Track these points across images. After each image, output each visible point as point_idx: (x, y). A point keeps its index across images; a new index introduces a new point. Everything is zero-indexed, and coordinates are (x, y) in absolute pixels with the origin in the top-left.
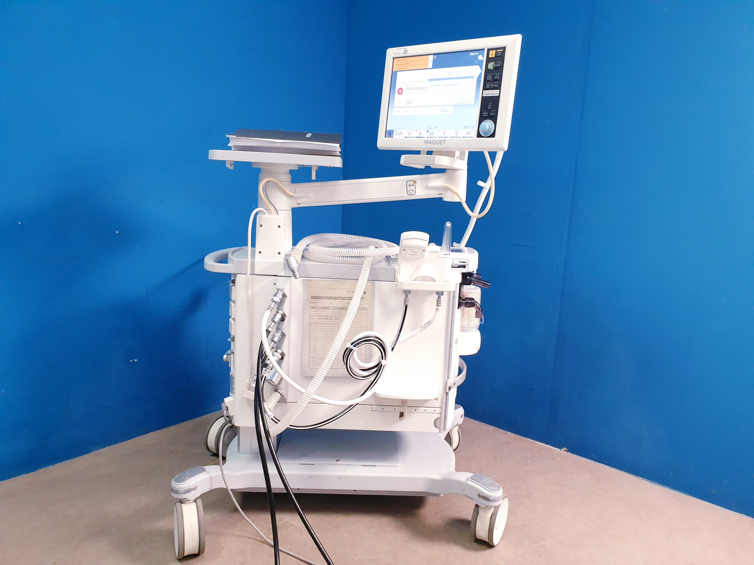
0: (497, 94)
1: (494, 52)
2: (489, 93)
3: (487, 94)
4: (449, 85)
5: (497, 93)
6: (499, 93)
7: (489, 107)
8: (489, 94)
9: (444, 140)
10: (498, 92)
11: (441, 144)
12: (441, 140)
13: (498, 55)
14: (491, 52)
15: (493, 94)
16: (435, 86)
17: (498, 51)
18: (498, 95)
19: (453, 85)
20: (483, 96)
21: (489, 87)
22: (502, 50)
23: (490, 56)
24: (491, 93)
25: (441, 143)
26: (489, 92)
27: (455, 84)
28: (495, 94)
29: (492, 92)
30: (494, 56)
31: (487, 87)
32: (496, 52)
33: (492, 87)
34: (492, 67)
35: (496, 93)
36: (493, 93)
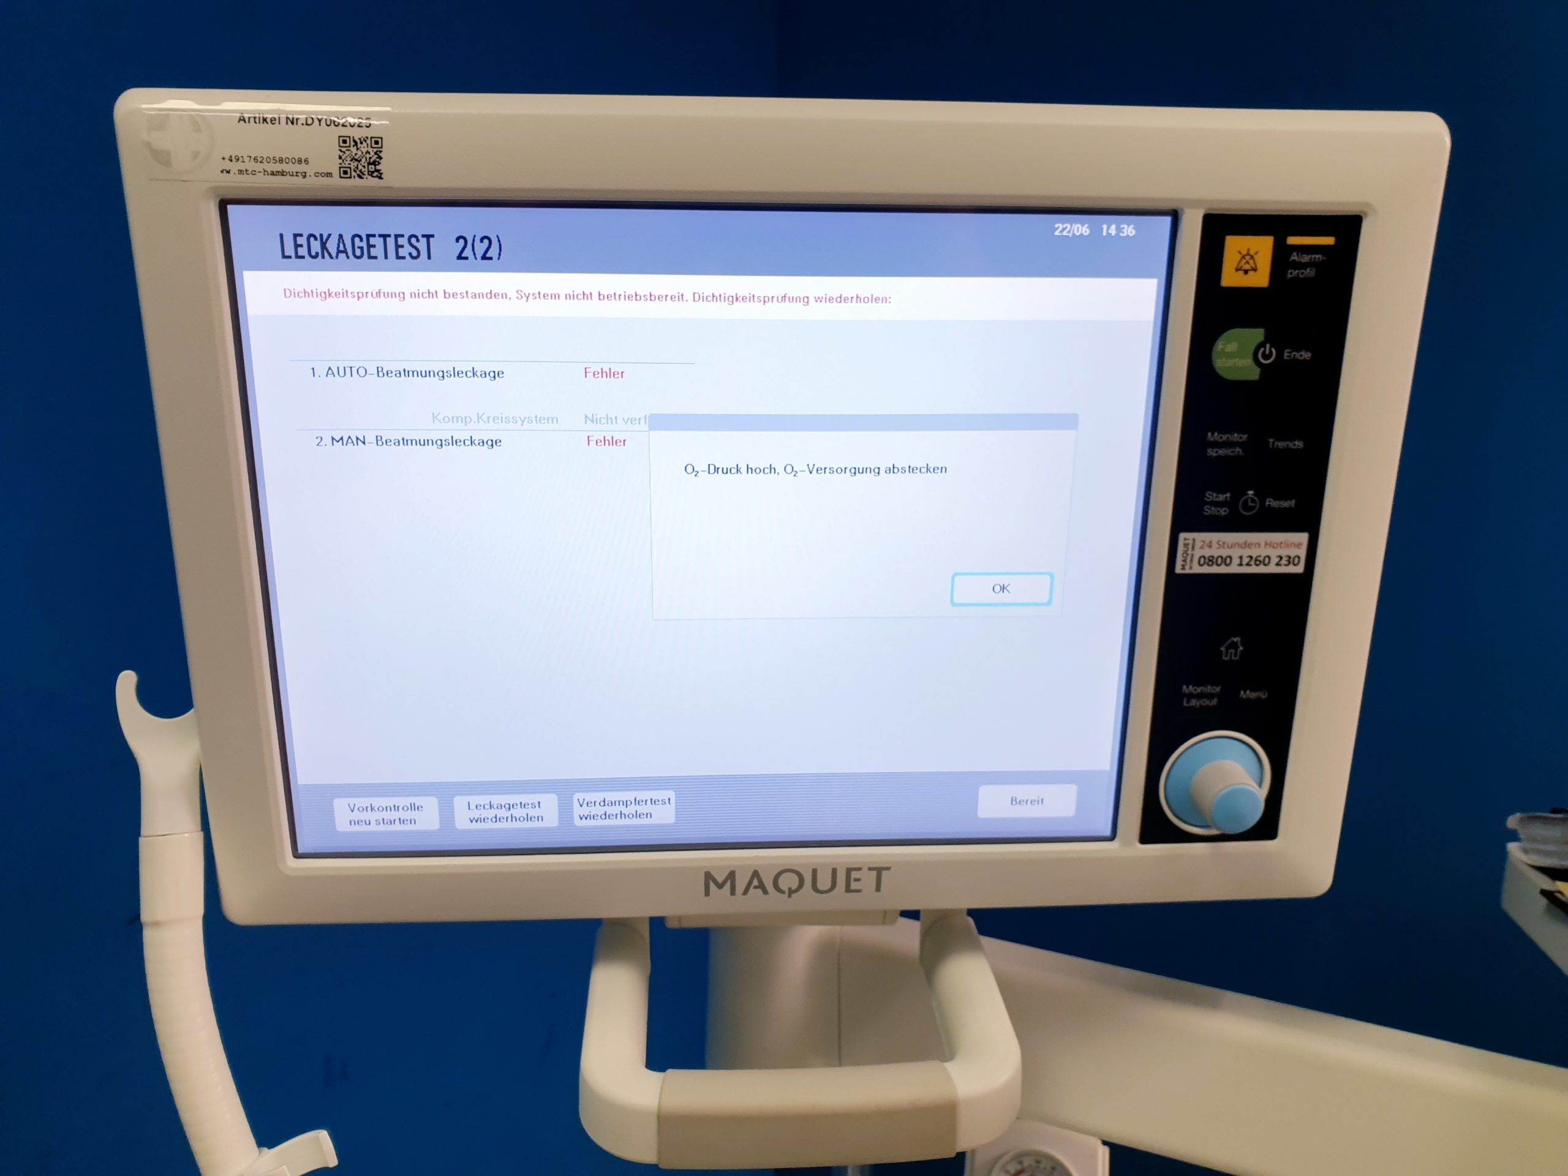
0: (1290, 561)
1: (1262, 246)
2: (1225, 553)
3: (1211, 561)
4: (856, 471)
5: (1293, 552)
6: (1302, 553)
7: (1234, 645)
8: (1226, 561)
9: (879, 871)
10: (1299, 545)
11: (848, 889)
12: (849, 871)
13: (1292, 273)
14: (1235, 246)
15: (1258, 561)
16: (727, 471)
17: (1292, 240)
18: (1300, 569)
19: (892, 470)
20: (1178, 570)
21: (1223, 512)
22: (1329, 241)
23: (1230, 278)
24: (1246, 553)
25: (854, 885)
26: (1221, 545)
27: (911, 470)
28: (1275, 560)
29: (1247, 545)
30: (1261, 279)
31: (1209, 510)
32: (1281, 256)
33: (1246, 507)
34: (1249, 361)
35: (1284, 552)
36: (1254, 553)
